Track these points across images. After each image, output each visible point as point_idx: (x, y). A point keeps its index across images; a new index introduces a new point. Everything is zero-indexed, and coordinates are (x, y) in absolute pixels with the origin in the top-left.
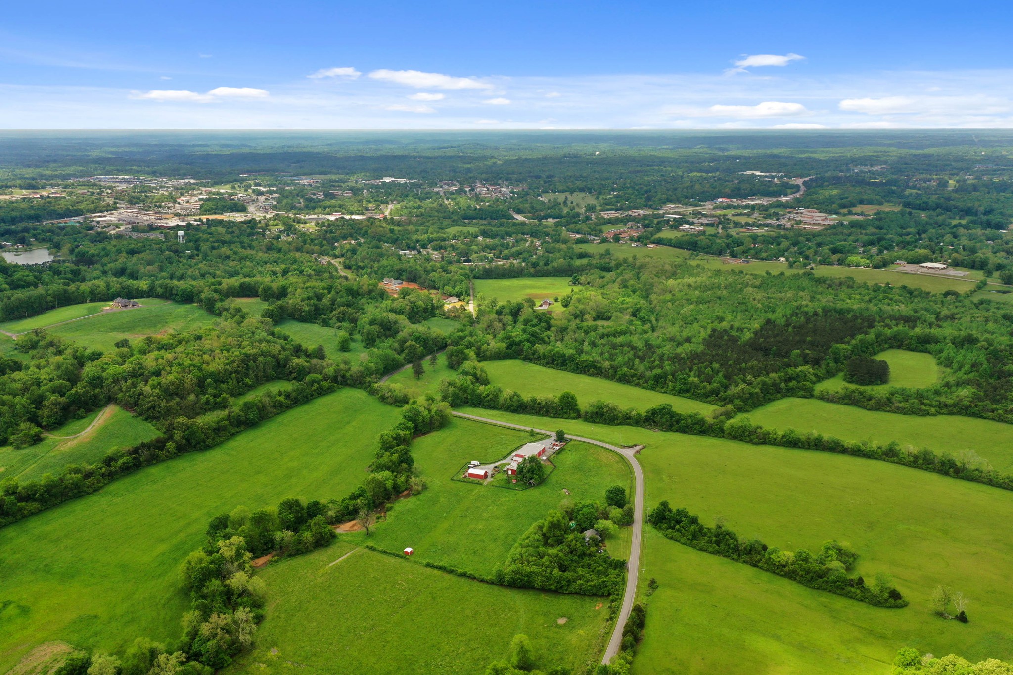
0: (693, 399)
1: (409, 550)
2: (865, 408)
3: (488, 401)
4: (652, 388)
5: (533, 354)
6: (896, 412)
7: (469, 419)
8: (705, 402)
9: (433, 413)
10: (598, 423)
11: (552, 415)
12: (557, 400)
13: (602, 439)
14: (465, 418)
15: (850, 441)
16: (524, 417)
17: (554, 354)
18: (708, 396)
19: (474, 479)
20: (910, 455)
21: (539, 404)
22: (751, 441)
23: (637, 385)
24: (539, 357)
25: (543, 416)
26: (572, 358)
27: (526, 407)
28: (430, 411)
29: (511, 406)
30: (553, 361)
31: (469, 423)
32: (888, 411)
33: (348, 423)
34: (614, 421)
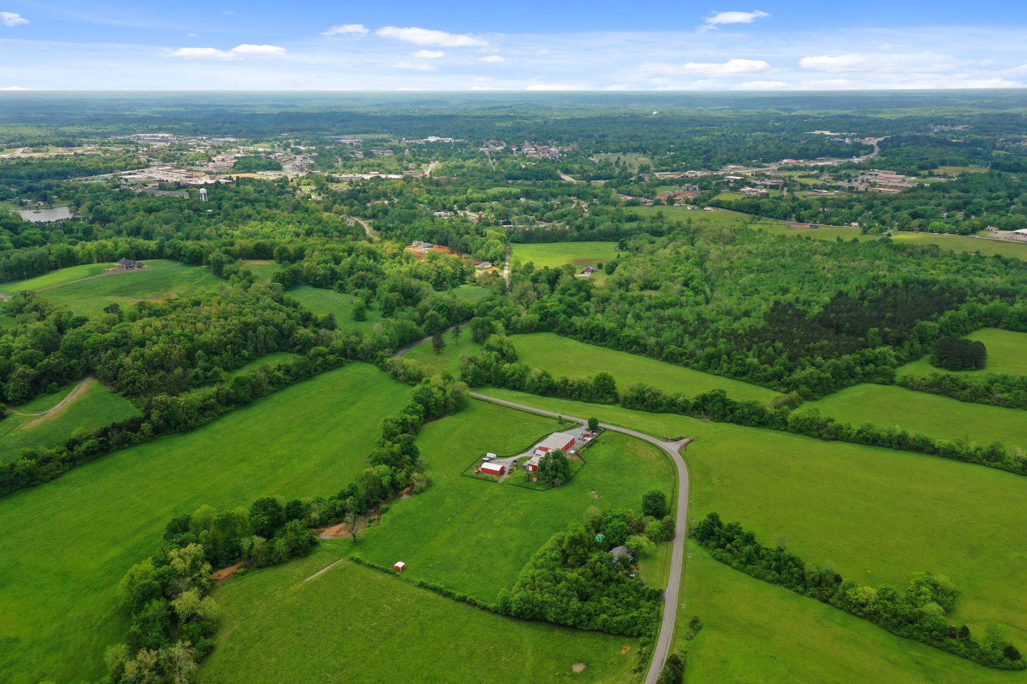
0: (750, 383)
1: (400, 564)
2: (957, 398)
3: (513, 381)
4: (704, 369)
5: (569, 327)
6: (996, 405)
7: (489, 402)
8: (764, 387)
9: (448, 394)
10: (638, 409)
11: (586, 400)
12: (591, 382)
13: (642, 429)
14: (485, 401)
15: (942, 440)
16: (554, 401)
17: (593, 328)
19: (488, 475)
20: (1018, 459)
21: (572, 386)
22: (820, 437)
23: (686, 365)
24: (576, 330)
25: (575, 399)
26: (612, 333)
27: (556, 389)
28: (444, 391)
29: (539, 388)
30: (592, 335)
31: (490, 406)
32: (987, 403)
33: (353, 403)
34: (657, 408)
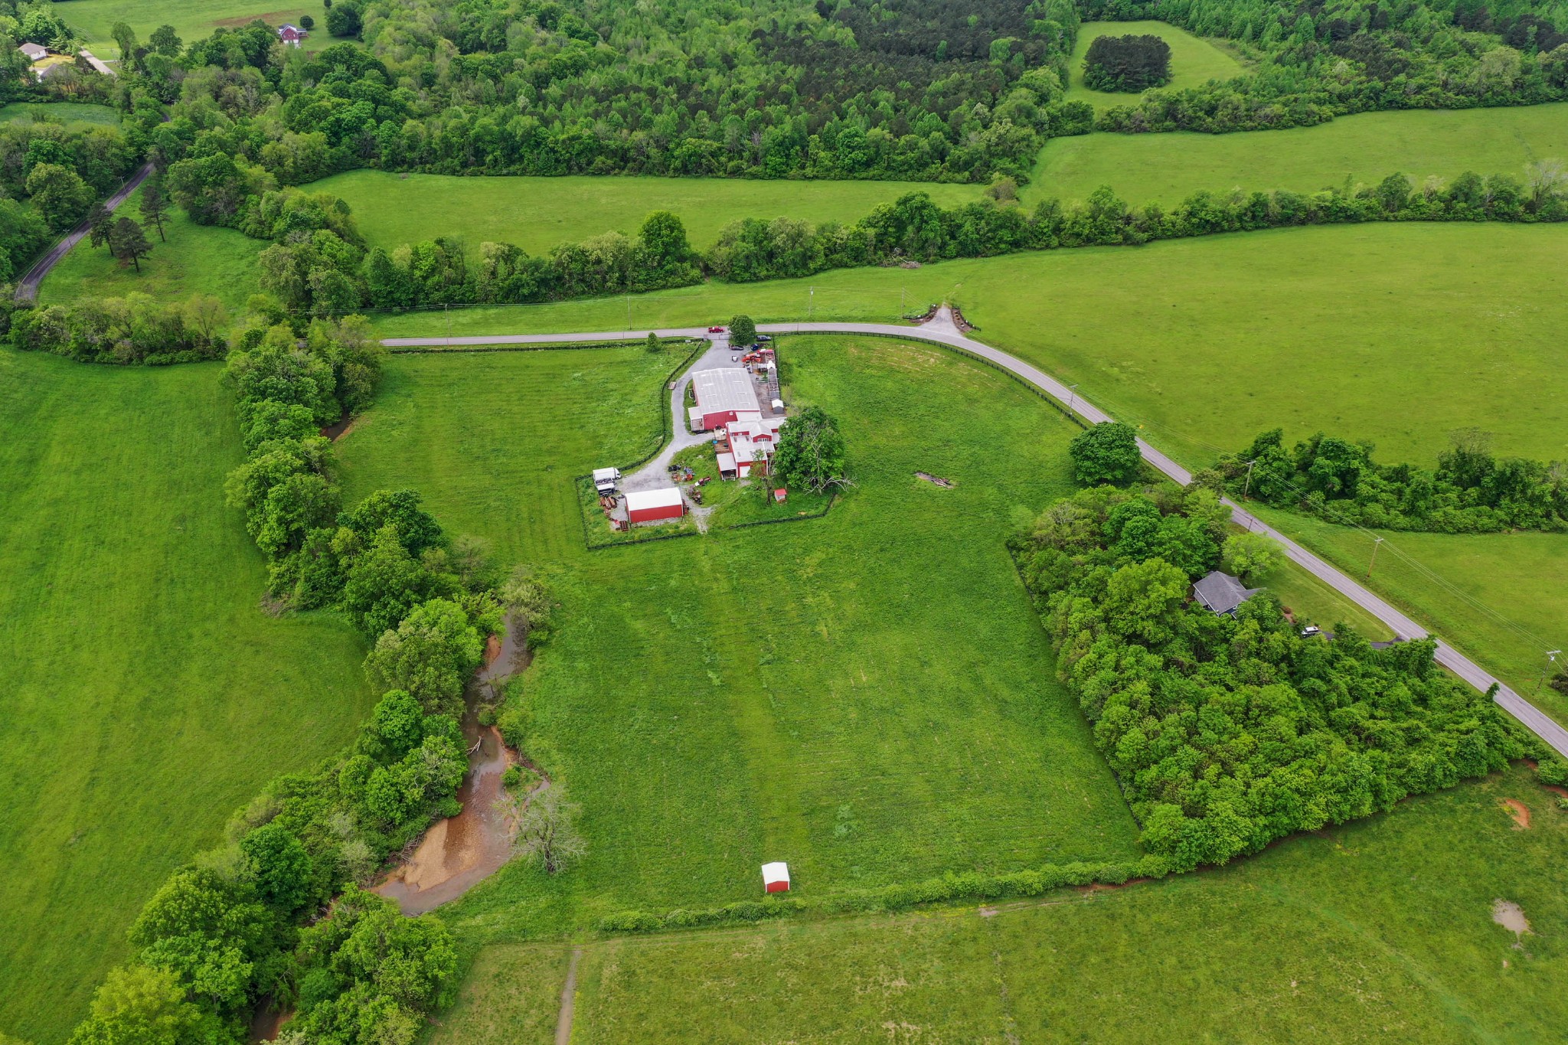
0: (889, 178)
1: (775, 872)
2: (1208, 131)
3: (438, 287)
4: (779, 174)
5: (411, 148)
6: (1266, 128)
7: (424, 351)
8: (921, 180)
10: (768, 278)
11: (641, 286)
18: (926, 165)
19: (658, 524)
20: (1432, 195)
22: (1129, 241)
23: (736, 173)
24: (432, 152)
25: (614, 293)
29: (523, 285)
30: (479, 154)
32: (1252, 129)
